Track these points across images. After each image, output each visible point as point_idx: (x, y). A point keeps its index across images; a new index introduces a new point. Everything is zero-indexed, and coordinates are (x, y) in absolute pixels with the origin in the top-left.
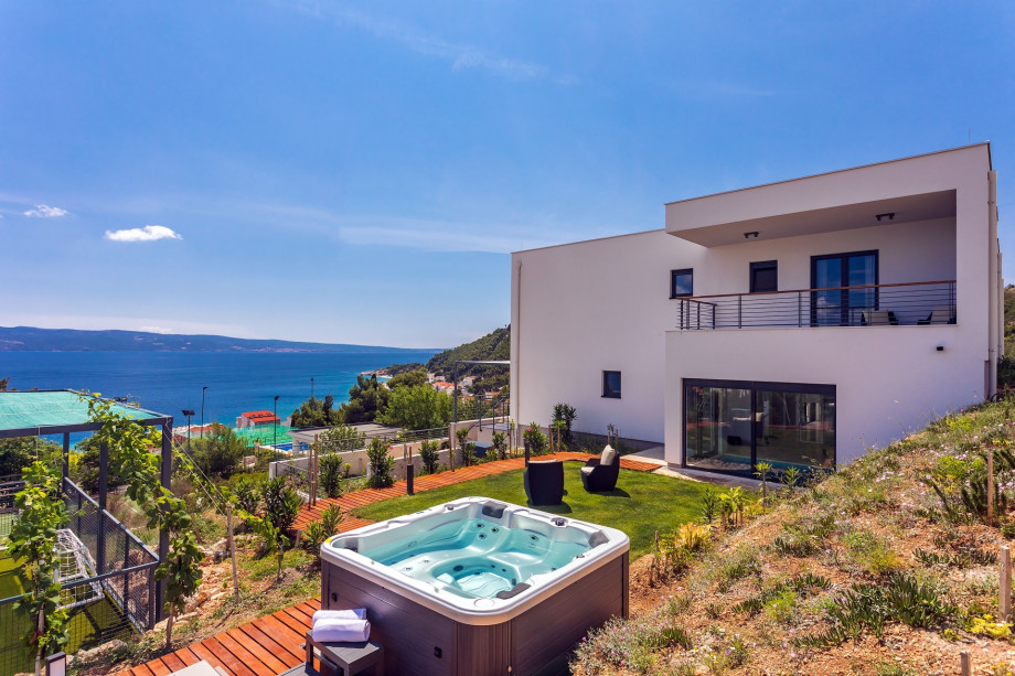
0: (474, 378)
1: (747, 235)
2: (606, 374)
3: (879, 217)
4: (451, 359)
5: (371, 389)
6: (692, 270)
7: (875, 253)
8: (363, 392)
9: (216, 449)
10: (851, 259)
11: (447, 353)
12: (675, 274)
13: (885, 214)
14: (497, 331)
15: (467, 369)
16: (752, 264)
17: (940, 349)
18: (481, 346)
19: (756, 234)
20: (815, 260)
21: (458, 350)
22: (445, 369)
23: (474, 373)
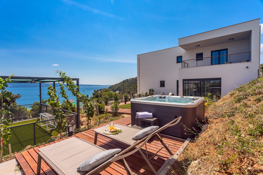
0: (119, 91)
1: (197, 46)
2: (161, 81)
3: (230, 40)
4: (113, 87)
5: (97, 93)
6: (182, 56)
7: (227, 49)
8: (96, 94)
9: (64, 106)
10: (221, 51)
11: (112, 86)
12: (178, 57)
13: (231, 39)
14: (124, 81)
15: (117, 89)
16: (197, 54)
17: (247, 67)
18: (120, 84)
19: (199, 46)
20: (212, 52)
21: (115, 85)
22: (112, 90)
23: (119, 90)
